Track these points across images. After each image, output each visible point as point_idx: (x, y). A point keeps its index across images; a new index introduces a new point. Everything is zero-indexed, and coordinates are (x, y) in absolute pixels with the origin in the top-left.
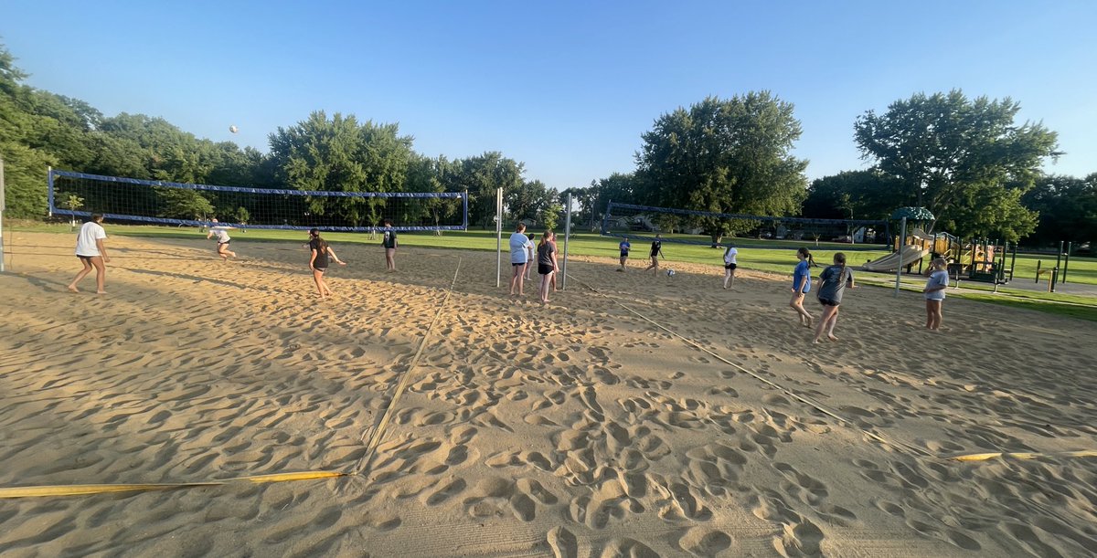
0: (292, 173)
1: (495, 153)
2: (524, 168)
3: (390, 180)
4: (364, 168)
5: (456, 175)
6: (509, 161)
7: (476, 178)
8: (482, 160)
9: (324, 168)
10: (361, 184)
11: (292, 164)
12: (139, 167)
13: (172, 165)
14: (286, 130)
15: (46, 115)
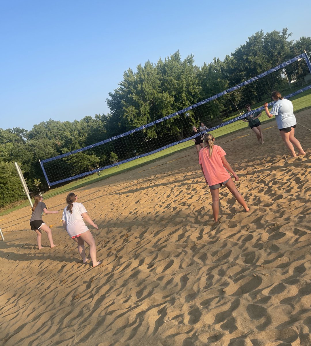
0: (129, 118)
1: (257, 34)
2: (288, 33)
3: (190, 93)
4: (170, 93)
5: (233, 67)
6: (272, 34)
7: (250, 62)
8: (249, 45)
9: (146, 106)
10: (172, 106)
11: (127, 112)
12: (53, 152)
13: (68, 143)
14: (113, 92)
15: (7, 142)
